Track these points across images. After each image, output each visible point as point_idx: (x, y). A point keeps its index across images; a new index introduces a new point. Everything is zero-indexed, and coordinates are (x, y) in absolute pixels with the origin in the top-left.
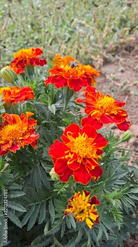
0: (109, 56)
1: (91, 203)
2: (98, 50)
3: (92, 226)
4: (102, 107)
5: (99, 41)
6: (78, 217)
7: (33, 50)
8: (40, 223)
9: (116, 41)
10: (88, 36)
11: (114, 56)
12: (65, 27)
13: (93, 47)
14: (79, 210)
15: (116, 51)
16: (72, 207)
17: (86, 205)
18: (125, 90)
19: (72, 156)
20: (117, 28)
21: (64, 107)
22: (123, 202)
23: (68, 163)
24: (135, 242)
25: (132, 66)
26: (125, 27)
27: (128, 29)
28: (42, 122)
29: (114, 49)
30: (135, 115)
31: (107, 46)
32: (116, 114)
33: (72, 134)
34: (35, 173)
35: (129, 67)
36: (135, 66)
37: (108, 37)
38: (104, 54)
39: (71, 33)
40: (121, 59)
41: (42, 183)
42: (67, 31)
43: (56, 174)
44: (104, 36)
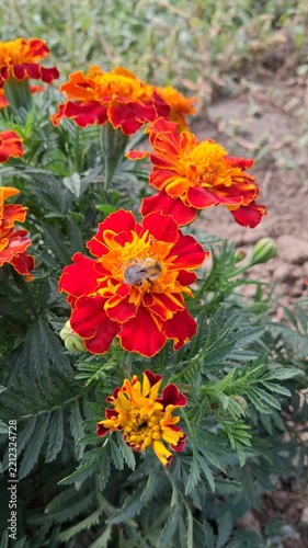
0: (226, 82)
1: (165, 403)
2: (199, 66)
3: (168, 459)
4: (193, 168)
5: (202, 46)
6: (133, 437)
7: (23, 43)
8: (50, 460)
9: (241, 45)
10: (173, 33)
11: (237, 81)
12: (122, 15)
13: (189, 60)
14: (134, 421)
15: (241, 69)
16: (116, 414)
17: (152, 406)
18: (263, 158)
19: (114, 289)
20: (243, 16)
21: (105, 181)
22: (253, 402)
23: (107, 306)
24: (292, 496)
25: (279, 103)
26: (262, 12)
27: (267, 17)
28: (46, 216)
29: (238, 65)
30: (286, 213)
31: (220, 57)
32: (228, 185)
33: (115, 234)
34: (34, 342)
35: (273, 105)
36: (285, 102)
37: (223, 37)
38: (214, 75)
39: (137, 29)
40: (255, 88)
41: (51, 362)
42: (127, 26)
43: (75, 334)
44: (213, 33)
